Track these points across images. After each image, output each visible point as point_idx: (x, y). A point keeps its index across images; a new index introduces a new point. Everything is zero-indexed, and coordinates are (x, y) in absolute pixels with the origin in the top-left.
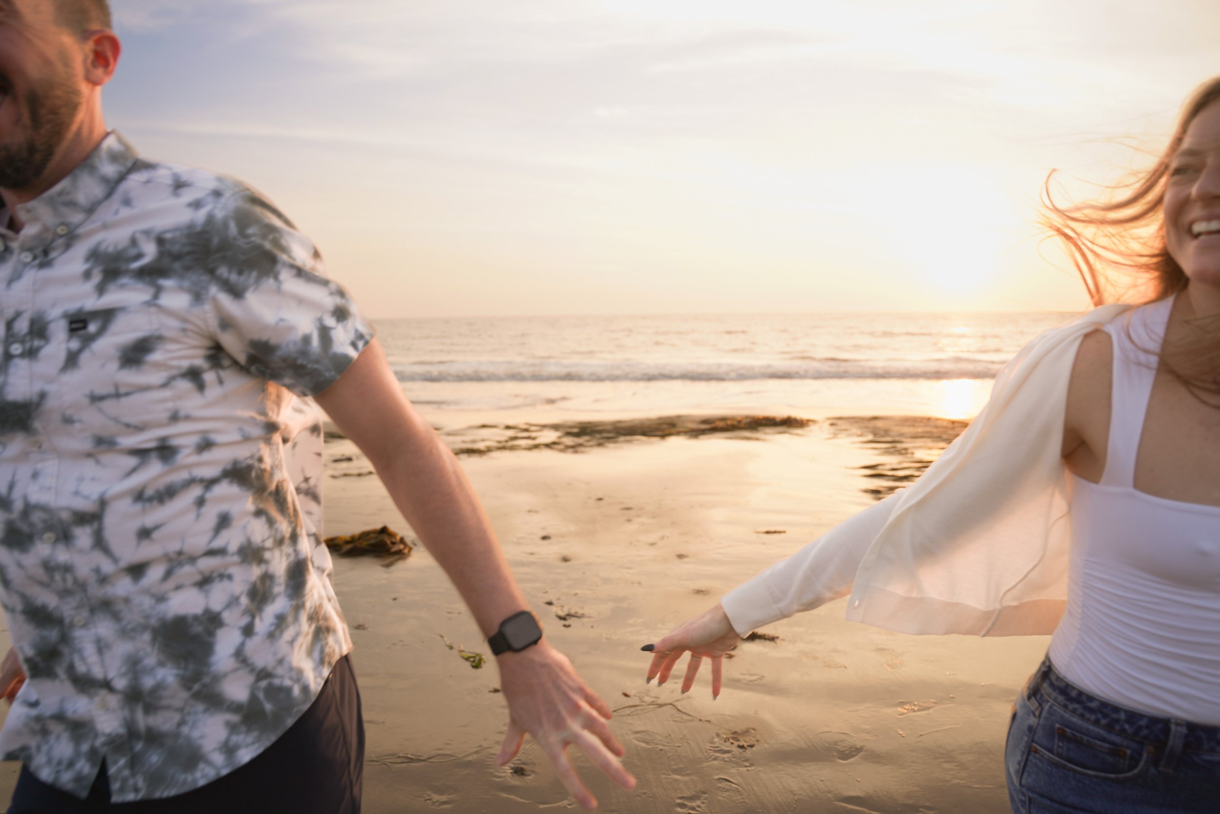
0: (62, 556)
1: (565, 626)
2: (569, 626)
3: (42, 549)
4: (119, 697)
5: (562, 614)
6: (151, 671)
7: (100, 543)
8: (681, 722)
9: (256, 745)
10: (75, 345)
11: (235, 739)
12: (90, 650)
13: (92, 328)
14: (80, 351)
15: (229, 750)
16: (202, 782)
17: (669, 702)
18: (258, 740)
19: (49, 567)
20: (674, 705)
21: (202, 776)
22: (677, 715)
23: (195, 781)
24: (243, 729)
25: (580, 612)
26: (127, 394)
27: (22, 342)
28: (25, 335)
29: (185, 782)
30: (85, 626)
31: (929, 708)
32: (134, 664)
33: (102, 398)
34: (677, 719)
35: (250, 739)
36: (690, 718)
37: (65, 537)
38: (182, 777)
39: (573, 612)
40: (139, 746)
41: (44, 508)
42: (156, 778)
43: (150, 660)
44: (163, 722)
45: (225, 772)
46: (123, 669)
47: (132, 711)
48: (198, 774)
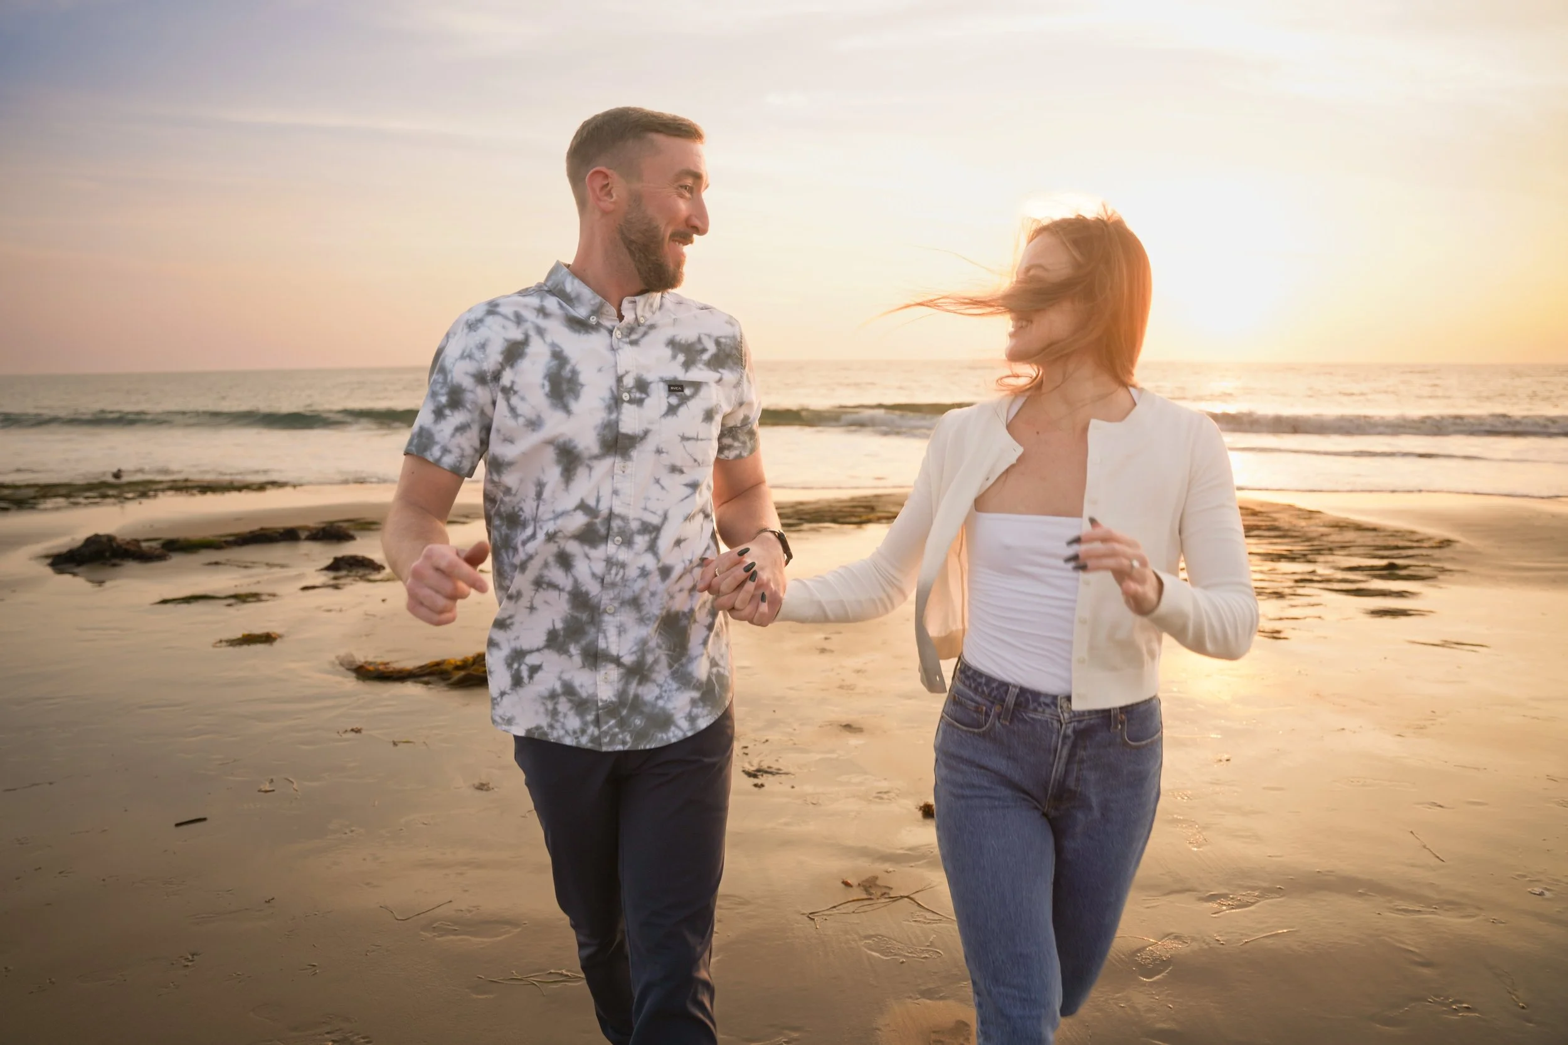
0: (623, 555)
1: (756, 785)
2: (762, 785)
3: (611, 548)
4: (622, 670)
5: (751, 769)
6: (652, 651)
7: (652, 548)
8: (924, 923)
9: (709, 717)
10: (674, 400)
11: (695, 711)
12: (612, 632)
13: (688, 391)
14: (679, 405)
15: (692, 719)
16: (673, 740)
17: (906, 895)
18: (710, 713)
19: (610, 562)
20: (911, 899)
21: (673, 735)
22: (918, 913)
23: (668, 739)
24: (701, 704)
25: (775, 766)
26: (702, 440)
27: (629, 392)
28: (632, 388)
29: (662, 739)
30: (613, 614)
31: (1253, 904)
32: (643, 646)
33: (688, 439)
34: (918, 919)
35: (705, 712)
36: (936, 917)
37: (628, 542)
38: (660, 736)
39: (765, 766)
40: (624, 712)
41: (623, 518)
42: (639, 735)
43: (652, 644)
44: (649, 693)
45: (690, 734)
46: (635, 649)
47: (627, 683)
48: (671, 734)
